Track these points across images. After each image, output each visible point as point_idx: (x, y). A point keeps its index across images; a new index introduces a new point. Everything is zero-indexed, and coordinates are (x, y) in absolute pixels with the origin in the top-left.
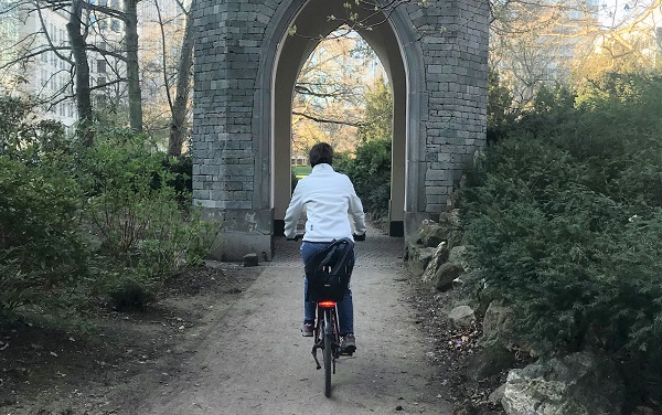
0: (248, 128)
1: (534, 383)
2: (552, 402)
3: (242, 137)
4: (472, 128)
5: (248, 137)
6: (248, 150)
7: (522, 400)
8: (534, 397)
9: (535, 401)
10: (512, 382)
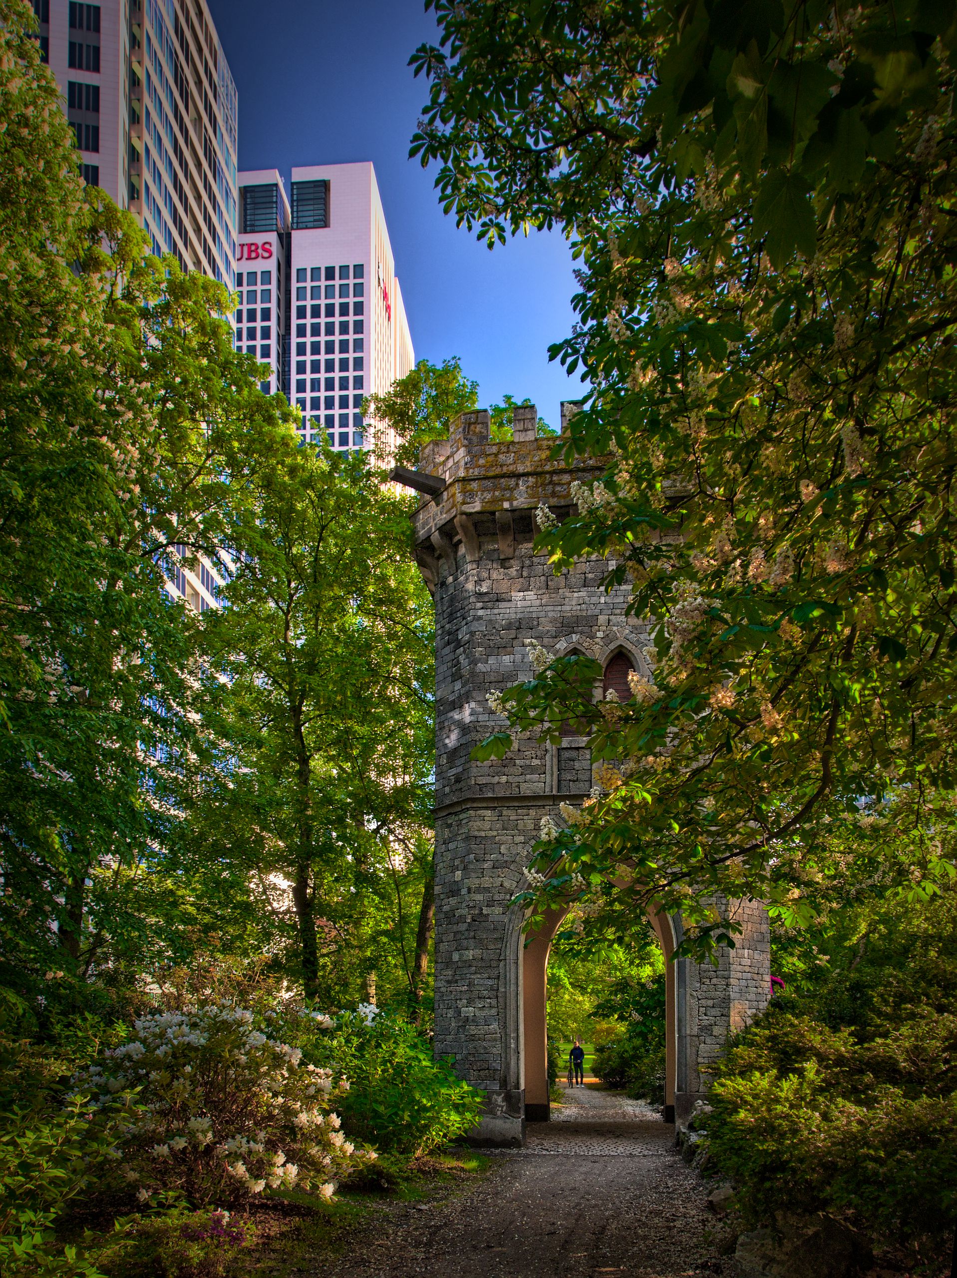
0: (494, 1002)
1: (763, 1245)
2: (778, 1263)
3: (486, 1012)
4: (752, 997)
5: (494, 1011)
6: (494, 1026)
7: (751, 1261)
8: (762, 1258)
9: (762, 1262)
10: (742, 1245)
